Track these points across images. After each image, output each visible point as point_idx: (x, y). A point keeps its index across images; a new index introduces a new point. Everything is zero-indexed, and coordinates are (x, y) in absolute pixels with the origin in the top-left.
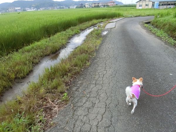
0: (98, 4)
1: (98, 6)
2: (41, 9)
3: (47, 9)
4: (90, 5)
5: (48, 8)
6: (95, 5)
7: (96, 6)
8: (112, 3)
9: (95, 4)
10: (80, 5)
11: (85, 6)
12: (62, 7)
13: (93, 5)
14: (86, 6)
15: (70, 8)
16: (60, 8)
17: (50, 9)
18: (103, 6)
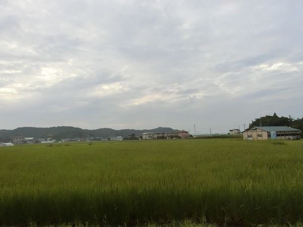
0: (163, 134)
1: (163, 138)
2: (63, 141)
3: (74, 141)
4: (151, 135)
5: (75, 139)
6: (158, 136)
7: (161, 137)
8: (185, 134)
9: (158, 134)
10: (130, 135)
11: (141, 137)
12: (98, 138)
13: (156, 136)
14: (144, 137)
15: (111, 139)
16: (95, 139)
17: (79, 140)
18: (169, 137)
